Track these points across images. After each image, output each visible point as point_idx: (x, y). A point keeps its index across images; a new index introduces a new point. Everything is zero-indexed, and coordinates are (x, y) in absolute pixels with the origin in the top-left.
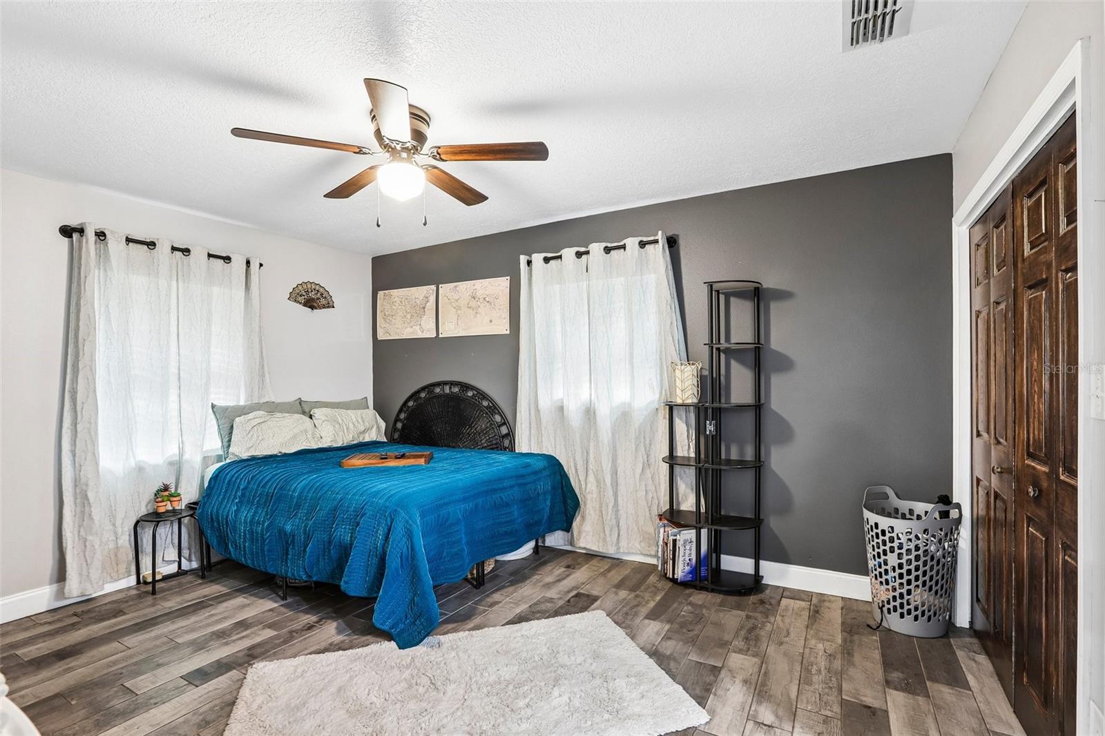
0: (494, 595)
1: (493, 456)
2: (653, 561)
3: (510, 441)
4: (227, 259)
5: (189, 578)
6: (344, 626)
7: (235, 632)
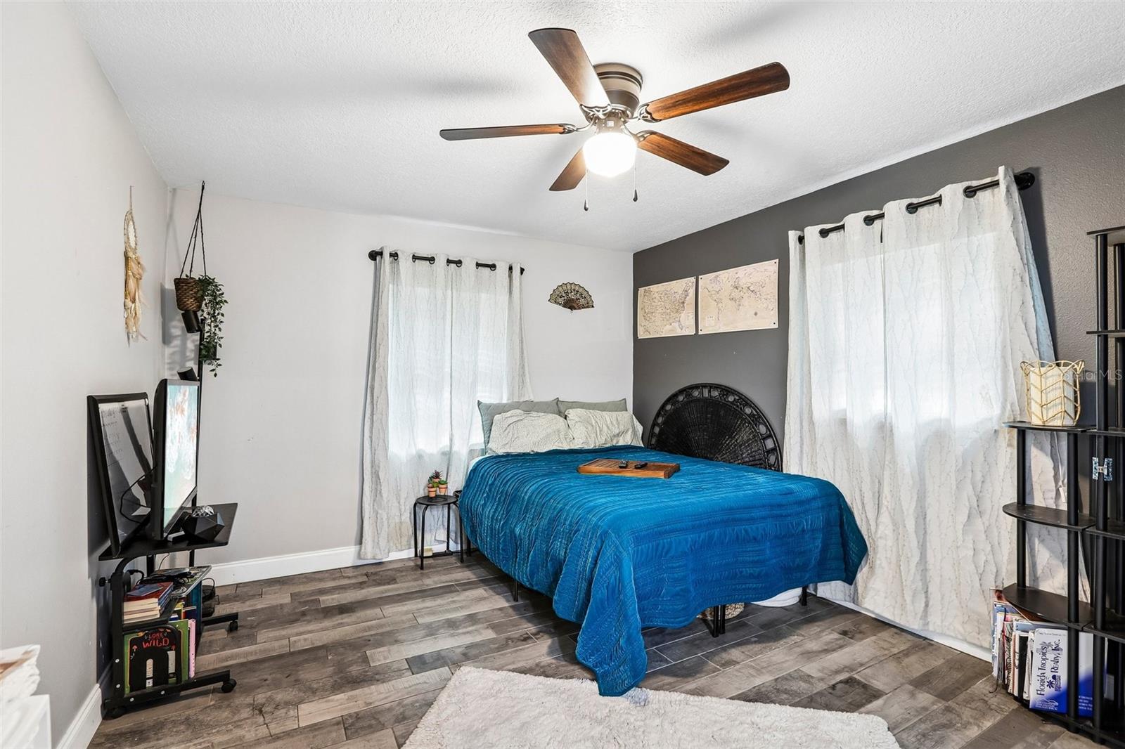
0: (733, 650)
1: (751, 475)
2: (987, 657)
3: (777, 458)
4: (493, 267)
5: (453, 559)
6: (557, 645)
7: (463, 625)
